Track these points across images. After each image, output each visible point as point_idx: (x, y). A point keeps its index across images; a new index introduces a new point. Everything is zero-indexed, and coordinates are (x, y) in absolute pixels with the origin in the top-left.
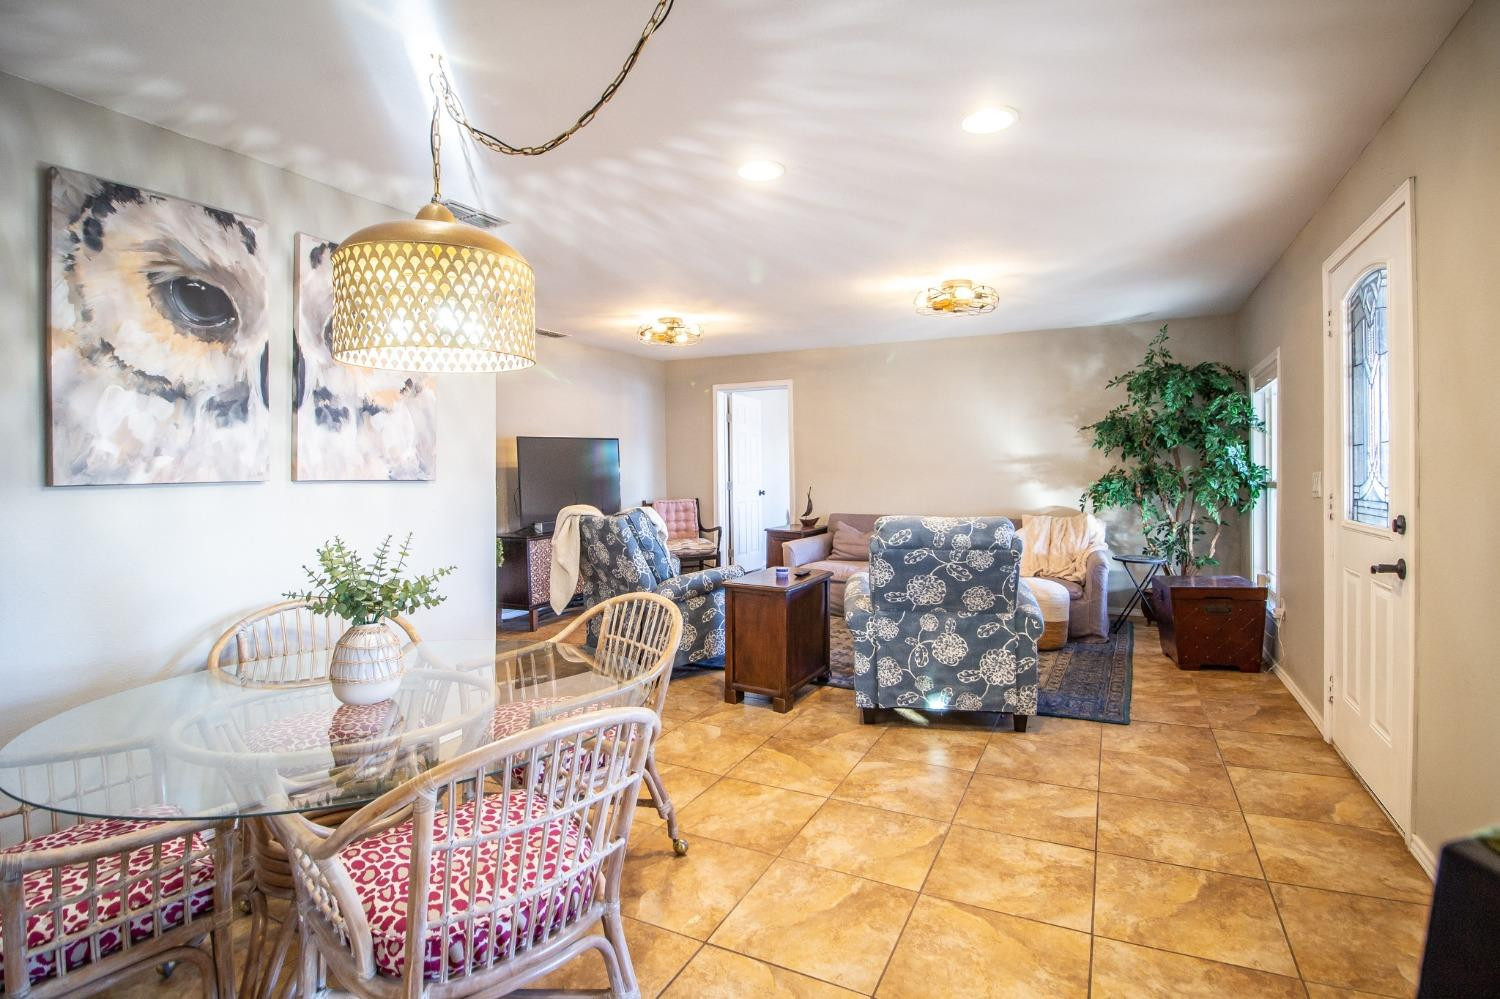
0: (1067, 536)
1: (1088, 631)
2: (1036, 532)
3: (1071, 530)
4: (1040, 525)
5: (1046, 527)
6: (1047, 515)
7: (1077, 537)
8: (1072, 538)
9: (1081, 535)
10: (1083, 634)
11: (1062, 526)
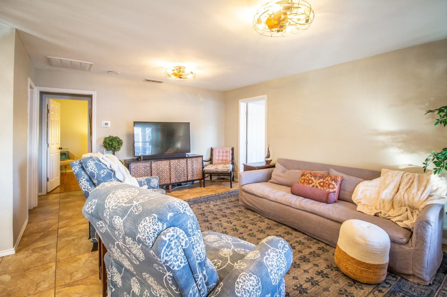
0: (412, 187)
1: (411, 272)
2: (388, 182)
3: (415, 184)
4: (392, 177)
5: (397, 179)
6: (402, 170)
7: (418, 190)
8: (414, 191)
9: (422, 189)
10: (406, 272)
11: (410, 179)
